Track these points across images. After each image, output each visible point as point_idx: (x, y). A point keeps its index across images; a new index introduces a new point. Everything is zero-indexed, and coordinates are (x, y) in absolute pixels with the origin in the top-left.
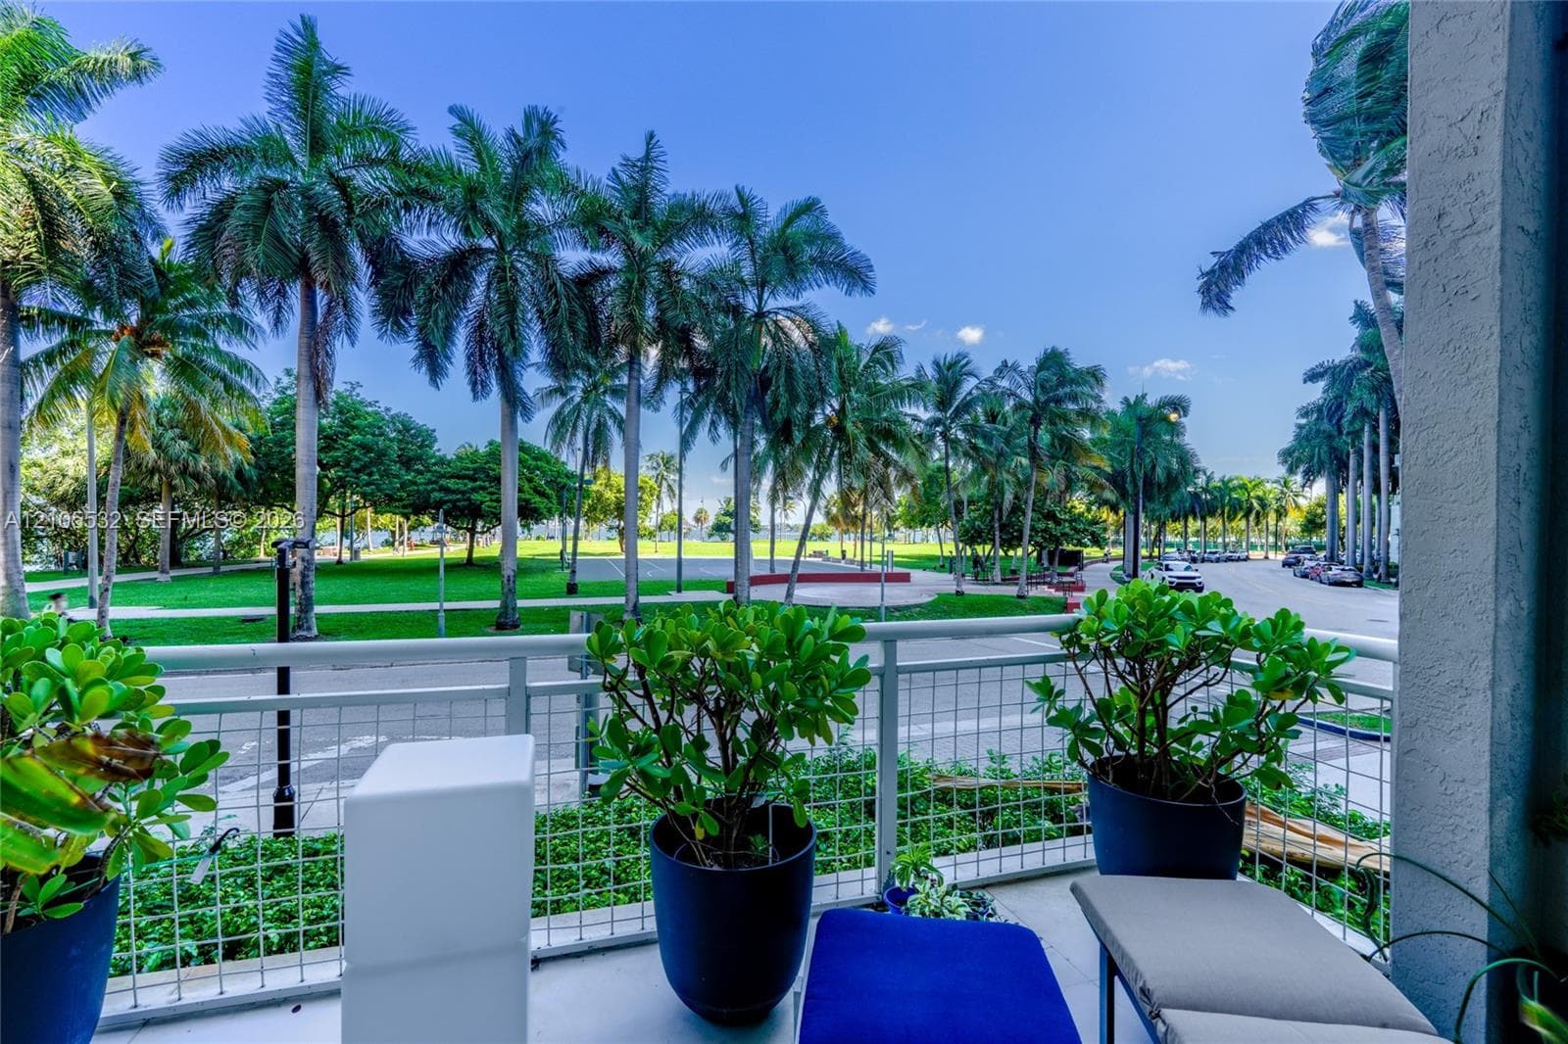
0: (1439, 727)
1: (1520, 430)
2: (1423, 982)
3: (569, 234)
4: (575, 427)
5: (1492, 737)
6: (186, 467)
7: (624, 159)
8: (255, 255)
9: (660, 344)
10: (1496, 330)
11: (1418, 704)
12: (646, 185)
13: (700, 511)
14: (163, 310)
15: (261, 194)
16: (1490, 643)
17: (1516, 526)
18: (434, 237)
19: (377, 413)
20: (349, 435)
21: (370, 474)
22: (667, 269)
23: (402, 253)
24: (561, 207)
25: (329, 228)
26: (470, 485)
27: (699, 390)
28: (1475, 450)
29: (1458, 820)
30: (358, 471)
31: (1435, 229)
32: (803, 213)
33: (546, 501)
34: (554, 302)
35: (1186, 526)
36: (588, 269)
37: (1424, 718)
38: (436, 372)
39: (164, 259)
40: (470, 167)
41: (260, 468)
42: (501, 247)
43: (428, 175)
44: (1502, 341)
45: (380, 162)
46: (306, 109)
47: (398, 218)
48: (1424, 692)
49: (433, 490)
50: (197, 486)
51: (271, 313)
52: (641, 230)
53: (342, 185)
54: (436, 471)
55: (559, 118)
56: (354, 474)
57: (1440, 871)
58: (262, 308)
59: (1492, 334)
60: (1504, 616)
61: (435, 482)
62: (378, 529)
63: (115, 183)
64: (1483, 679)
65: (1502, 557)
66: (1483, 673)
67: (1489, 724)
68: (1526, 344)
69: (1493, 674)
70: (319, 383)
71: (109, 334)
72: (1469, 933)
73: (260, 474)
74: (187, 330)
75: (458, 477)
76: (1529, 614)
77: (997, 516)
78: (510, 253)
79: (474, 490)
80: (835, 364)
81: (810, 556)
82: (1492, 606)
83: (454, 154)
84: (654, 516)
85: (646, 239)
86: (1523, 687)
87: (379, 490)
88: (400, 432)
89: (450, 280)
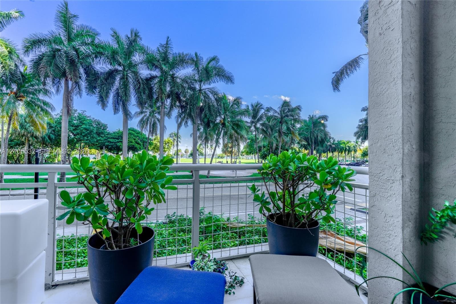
0: (383, 196)
1: (410, 79)
2: (379, 297)
3: (144, 66)
4: (147, 123)
5: (402, 199)
6: (33, 135)
7: (160, 44)
8: (50, 70)
9: (171, 99)
10: (401, 40)
11: (375, 187)
12: (167, 52)
13: (186, 150)
14: (24, 87)
15: (52, 52)
16: (401, 161)
17: (410, 116)
18: (104, 66)
19: (90, 119)
20: (82, 126)
21: (88, 137)
22: (173, 77)
23: (95, 71)
24: (142, 58)
25: (72, 63)
26: (117, 140)
27: (182, 112)
28: (394, 87)
29: (390, 232)
30: (84, 136)
31: (379, 8)
32: (213, 60)
33: (139, 145)
34: (139, 85)
35: (327, 155)
36: (149, 76)
37: (378, 193)
38: (104, 105)
39: (24, 72)
40: (115, 46)
41: (55, 135)
42: (124, 69)
43: (102, 48)
44: (403, 43)
45: (88, 44)
46: (66, 28)
47: (93, 60)
48: (377, 183)
49: (106, 142)
50: (36, 140)
51: (56, 88)
52: (165, 64)
53: (76, 51)
54: (107, 136)
55: (140, 32)
56: (83, 137)
57: (384, 253)
58: (53, 86)
59: (399, 42)
60: (406, 151)
61: (107, 140)
62: (91, 154)
63: (9, 49)
64: (399, 176)
65: (405, 127)
66: (399, 173)
67: (401, 193)
68: (412, 46)
69: (403, 173)
70: (68, 108)
71: (7, 94)
72: (395, 277)
73: (55, 137)
74: (30, 93)
75: (114, 138)
76: (416, 150)
77: (271, 151)
78: (127, 71)
79: (118, 142)
80: (222, 105)
81: (218, 163)
82: (401, 147)
83: (111, 42)
84: (172, 151)
85: (166, 67)
86: (414, 179)
87: (90, 142)
88: (97, 125)
89: (108, 78)
